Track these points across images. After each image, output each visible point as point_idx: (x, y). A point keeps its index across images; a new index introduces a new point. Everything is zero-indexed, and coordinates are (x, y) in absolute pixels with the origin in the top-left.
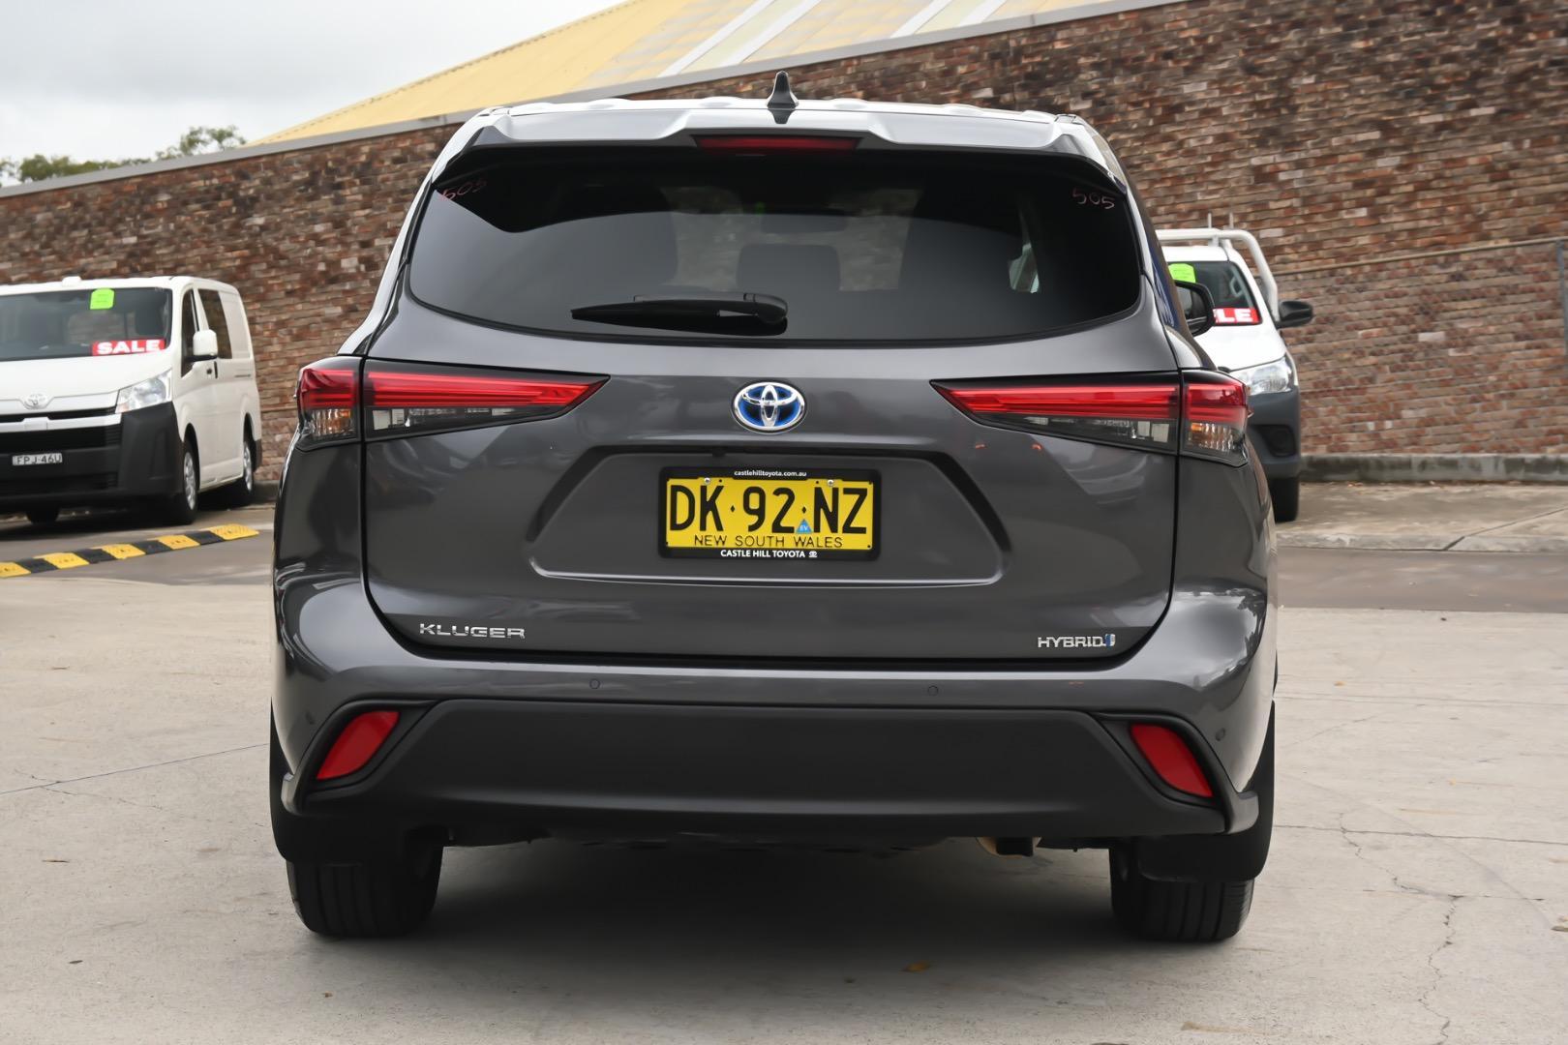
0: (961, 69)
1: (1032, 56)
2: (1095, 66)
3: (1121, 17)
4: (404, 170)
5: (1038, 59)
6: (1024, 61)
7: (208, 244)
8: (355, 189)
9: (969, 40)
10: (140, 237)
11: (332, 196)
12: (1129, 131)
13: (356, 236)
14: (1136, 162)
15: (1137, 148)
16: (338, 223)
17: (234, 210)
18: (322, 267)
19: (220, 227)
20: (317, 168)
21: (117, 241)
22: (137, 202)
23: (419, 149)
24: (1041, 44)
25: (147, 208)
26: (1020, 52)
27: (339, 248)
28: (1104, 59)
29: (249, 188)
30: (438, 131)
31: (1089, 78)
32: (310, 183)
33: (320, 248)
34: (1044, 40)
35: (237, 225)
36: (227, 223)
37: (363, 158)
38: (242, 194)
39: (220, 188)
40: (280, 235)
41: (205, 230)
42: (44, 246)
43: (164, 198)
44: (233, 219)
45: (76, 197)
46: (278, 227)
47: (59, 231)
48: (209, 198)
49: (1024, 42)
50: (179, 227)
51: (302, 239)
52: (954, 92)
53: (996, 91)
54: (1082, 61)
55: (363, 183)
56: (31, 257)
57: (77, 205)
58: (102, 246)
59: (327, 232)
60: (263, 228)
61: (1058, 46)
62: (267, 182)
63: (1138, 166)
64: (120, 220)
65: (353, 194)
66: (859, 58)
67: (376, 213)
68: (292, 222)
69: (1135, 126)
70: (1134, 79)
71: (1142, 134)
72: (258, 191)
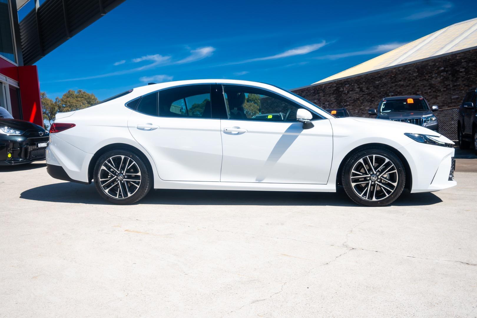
0: (437, 64)
1: (452, 60)
2: (465, 61)
3: (471, 51)
4: (331, 89)
5: (453, 61)
6: (450, 61)
8: (322, 93)
9: (439, 58)
11: (318, 95)
12: (473, 75)
14: (474, 81)
15: (474, 78)
16: (319, 100)
20: (315, 90)
23: (333, 85)
24: (454, 58)
26: (449, 59)
28: (467, 60)
30: (336, 82)
31: (464, 64)
32: (313, 93)
34: (454, 57)
37: (323, 88)
38: (302, 95)
49: (450, 58)
52: (436, 69)
53: (444, 68)
54: (463, 61)
59: (317, 102)
61: (458, 58)
62: (306, 93)
63: (475, 82)
65: (321, 94)
66: (416, 63)
69: (474, 74)
70: (474, 64)
71: (476, 75)
72: (305, 94)
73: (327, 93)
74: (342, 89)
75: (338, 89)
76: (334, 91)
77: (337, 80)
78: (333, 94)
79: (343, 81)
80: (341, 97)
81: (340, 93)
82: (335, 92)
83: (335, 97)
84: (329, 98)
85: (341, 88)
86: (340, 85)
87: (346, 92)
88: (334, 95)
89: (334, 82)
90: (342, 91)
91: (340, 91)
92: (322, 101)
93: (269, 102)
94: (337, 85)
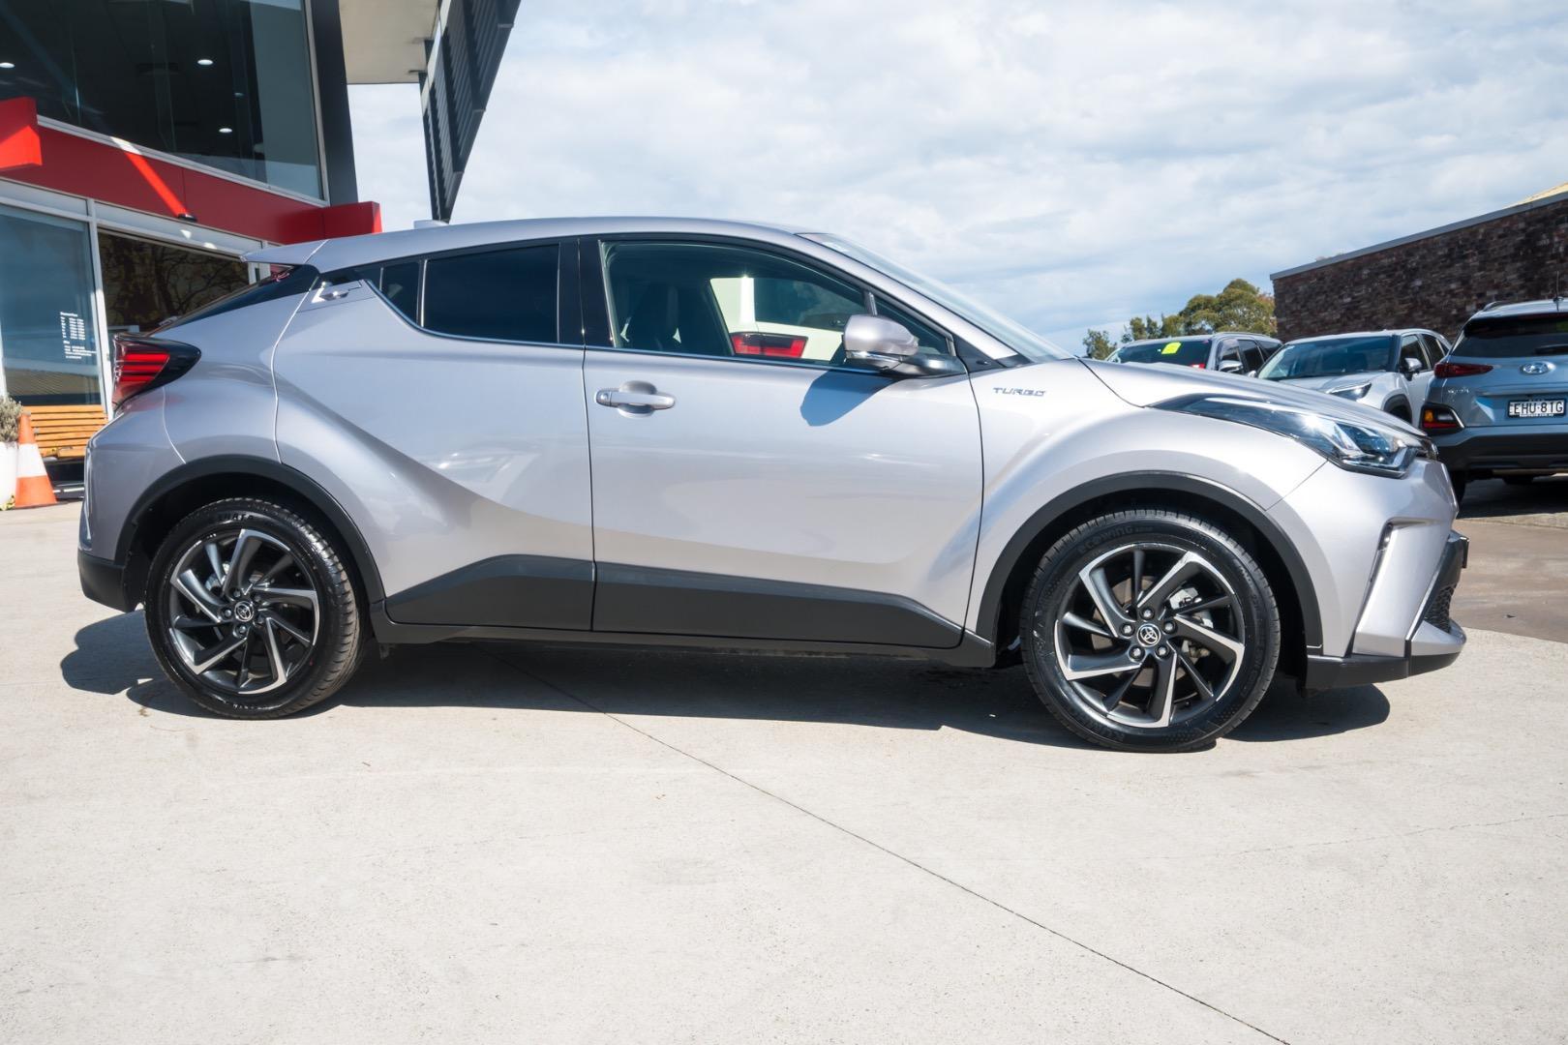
4: (1506, 242)
7: (1390, 300)
8: (1475, 258)
10: (1353, 298)
11: (1461, 264)
13: (1475, 290)
16: (1464, 281)
17: (1404, 277)
18: (1454, 312)
19: (1396, 288)
20: (1453, 246)
21: (1340, 301)
22: (1352, 274)
23: (1514, 228)
25: (1356, 279)
27: (1465, 299)
29: (1413, 262)
30: (1527, 214)
32: (1444, 256)
33: (1454, 300)
35: (1406, 287)
36: (1400, 285)
37: (1480, 237)
38: (1409, 266)
39: (1397, 263)
40: (1430, 292)
41: (1388, 291)
42: (1302, 307)
43: (1366, 272)
44: (1403, 283)
45: (1319, 275)
46: (1429, 285)
47: (1310, 296)
48: (1390, 271)
50: (1373, 290)
51: (1443, 294)
55: (1480, 253)
56: (1297, 314)
57: (1320, 279)
58: (1332, 304)
59: (1458, 289)
60: (1420, 287)
62: (1423, 257)
64: (1342, 288)
65: (1473, 262)
67: (1488, 273)
68: (1438, 283)
72: (1418, 264)
73: (1492, 256)
74: (1545, 241)
75: (1531, 240)
76: (1518, 248)
77: (1529, 208)
78: (1514, 257)
79: (1551, 209)
80: (1543, 270)
81: (1540, 255)
82: (1521, 253)
83: (1523, 271)
84: (1502, 274)
85: (1544, 236)
86: (1539, 226)
87: (1561, 249)
88: (1517, 261)
89: (1519, 214)
90: (1544, 246)
91: (1539, 249)
92: (1475, 284)
93: (1301, 288)
94: (1529, 224)
